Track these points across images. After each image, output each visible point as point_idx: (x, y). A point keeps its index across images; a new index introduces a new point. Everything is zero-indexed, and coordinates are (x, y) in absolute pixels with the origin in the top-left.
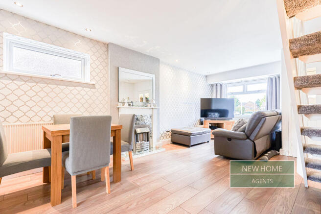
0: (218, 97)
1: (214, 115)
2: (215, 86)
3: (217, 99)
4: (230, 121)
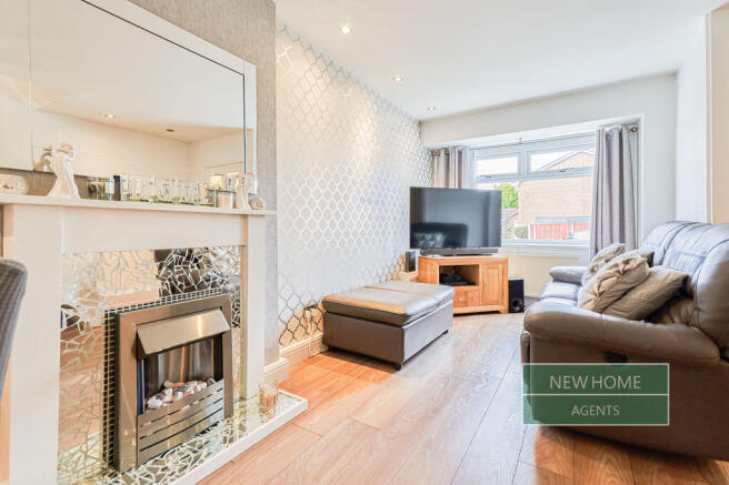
0: (451, 186)
1: (433, 239)
2: (446, 156)
3: (446, 190)
4: (494, 256)
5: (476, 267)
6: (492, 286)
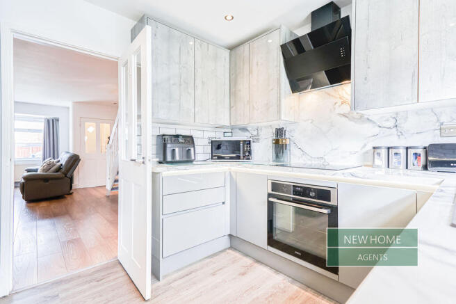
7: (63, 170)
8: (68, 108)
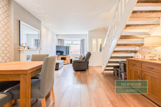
4: (68, 56)
5: (66, 57)
6: (68, 60)
7: (85, 59)
8: (87, 35)
